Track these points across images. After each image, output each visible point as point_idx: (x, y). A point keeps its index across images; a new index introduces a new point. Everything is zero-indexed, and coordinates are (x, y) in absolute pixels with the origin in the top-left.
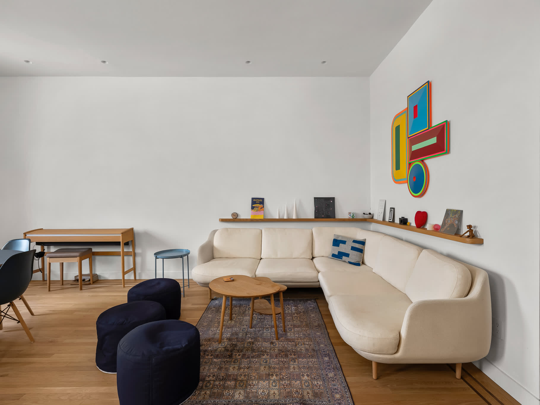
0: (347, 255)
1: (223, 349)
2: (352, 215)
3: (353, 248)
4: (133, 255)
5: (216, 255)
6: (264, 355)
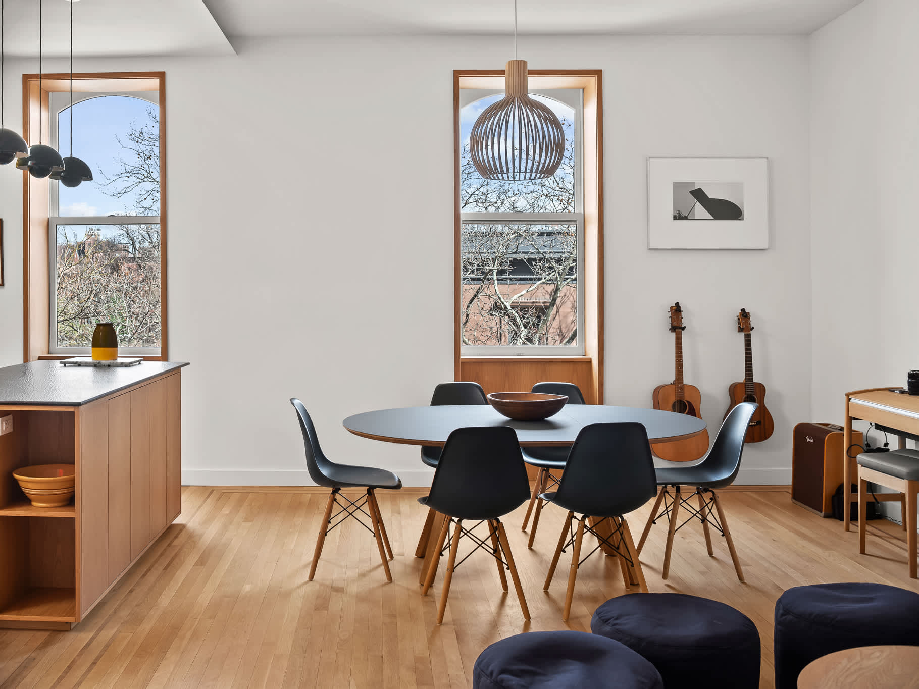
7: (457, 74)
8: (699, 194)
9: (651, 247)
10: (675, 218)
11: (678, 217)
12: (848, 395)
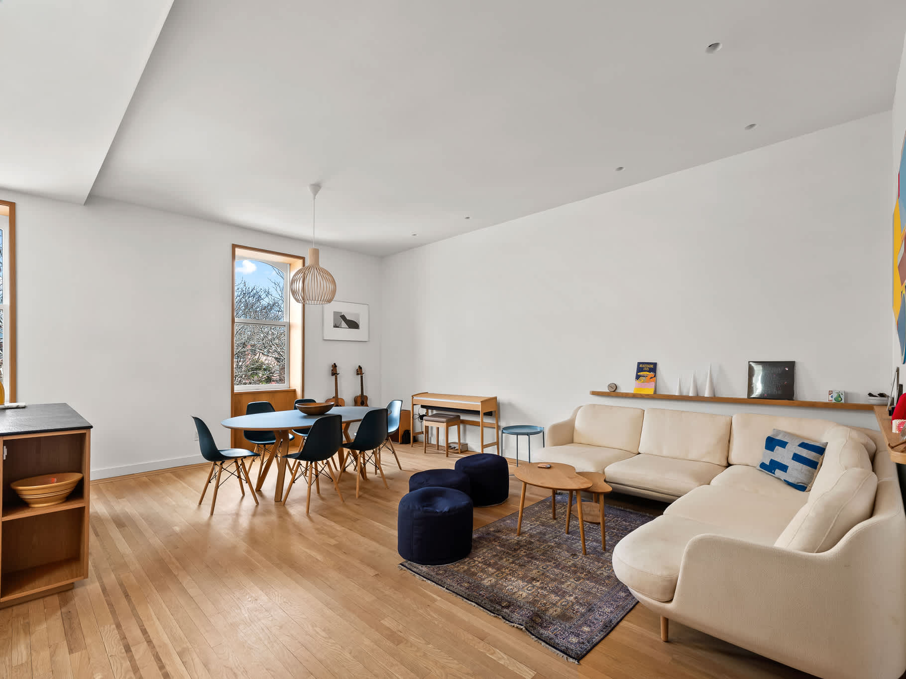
0: (784, 468)
1: (516, 542)
2: (835, 395)
3: (797, 458)
4: (496, 427)
5: (576, 439)
6: (550, 561)
7: (234, 246)
8: (343, 317)
9: (325, 339)
10: (334, 327)
11: (335, 326)
12: (412, 396)
